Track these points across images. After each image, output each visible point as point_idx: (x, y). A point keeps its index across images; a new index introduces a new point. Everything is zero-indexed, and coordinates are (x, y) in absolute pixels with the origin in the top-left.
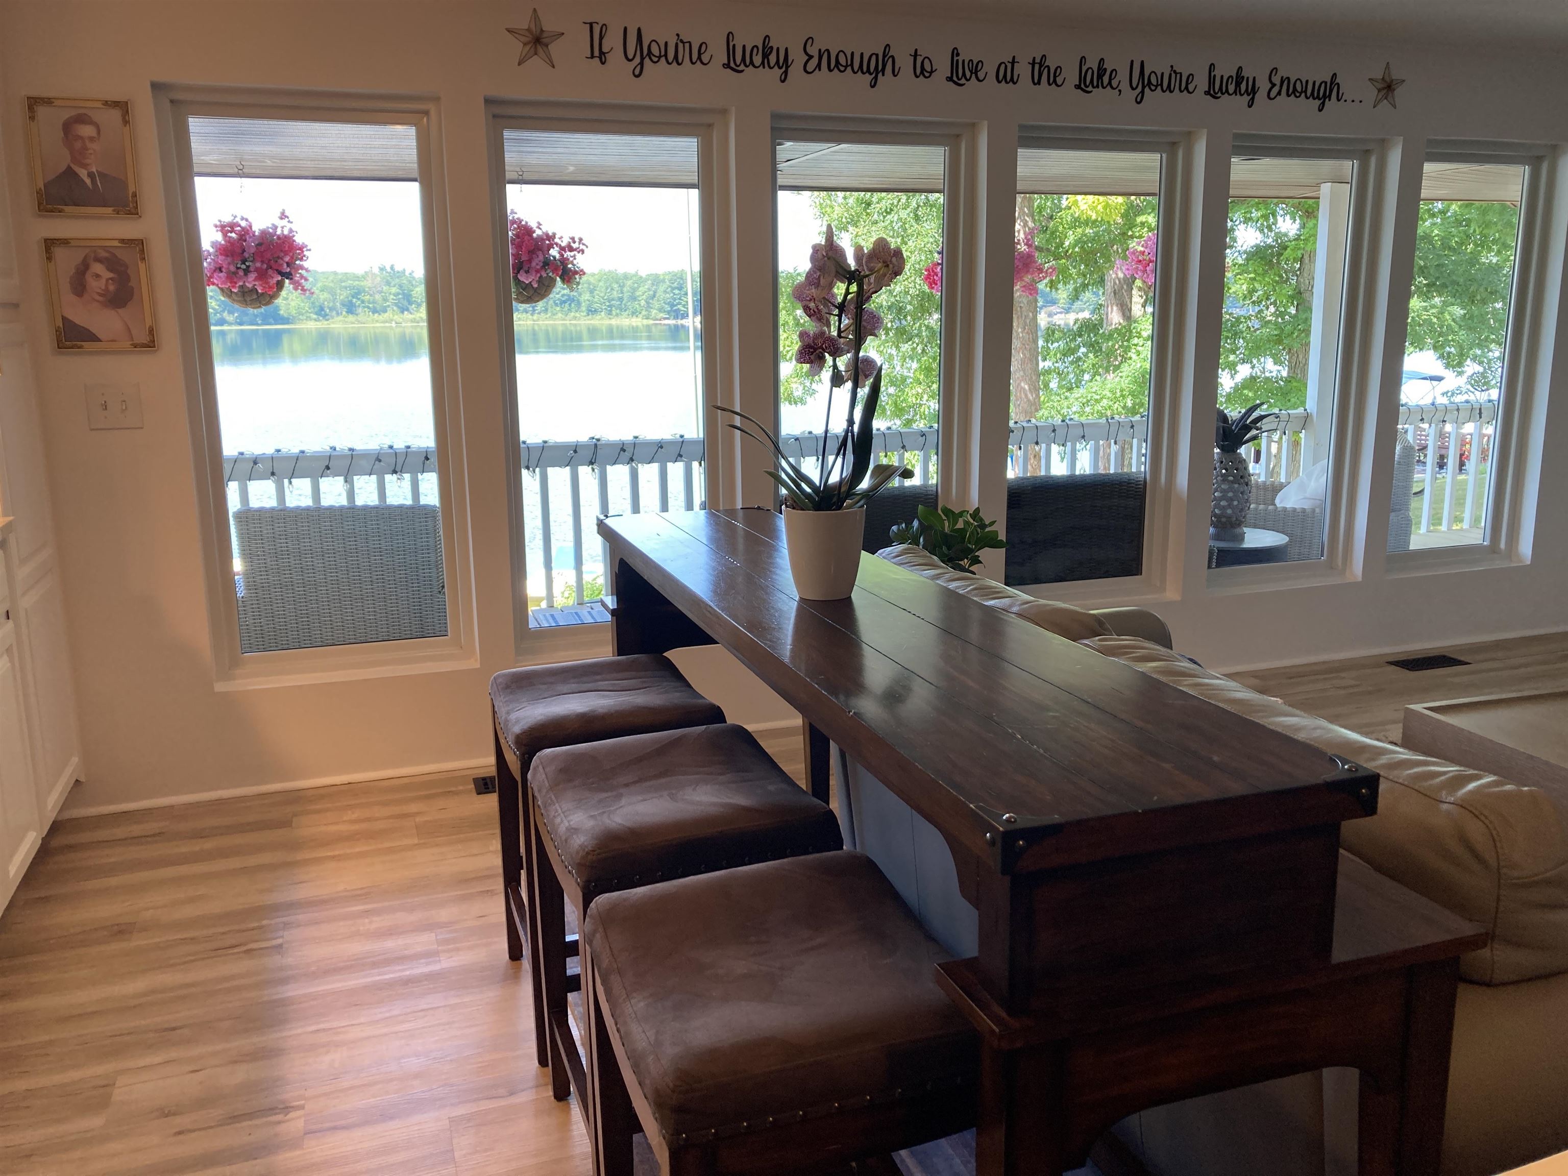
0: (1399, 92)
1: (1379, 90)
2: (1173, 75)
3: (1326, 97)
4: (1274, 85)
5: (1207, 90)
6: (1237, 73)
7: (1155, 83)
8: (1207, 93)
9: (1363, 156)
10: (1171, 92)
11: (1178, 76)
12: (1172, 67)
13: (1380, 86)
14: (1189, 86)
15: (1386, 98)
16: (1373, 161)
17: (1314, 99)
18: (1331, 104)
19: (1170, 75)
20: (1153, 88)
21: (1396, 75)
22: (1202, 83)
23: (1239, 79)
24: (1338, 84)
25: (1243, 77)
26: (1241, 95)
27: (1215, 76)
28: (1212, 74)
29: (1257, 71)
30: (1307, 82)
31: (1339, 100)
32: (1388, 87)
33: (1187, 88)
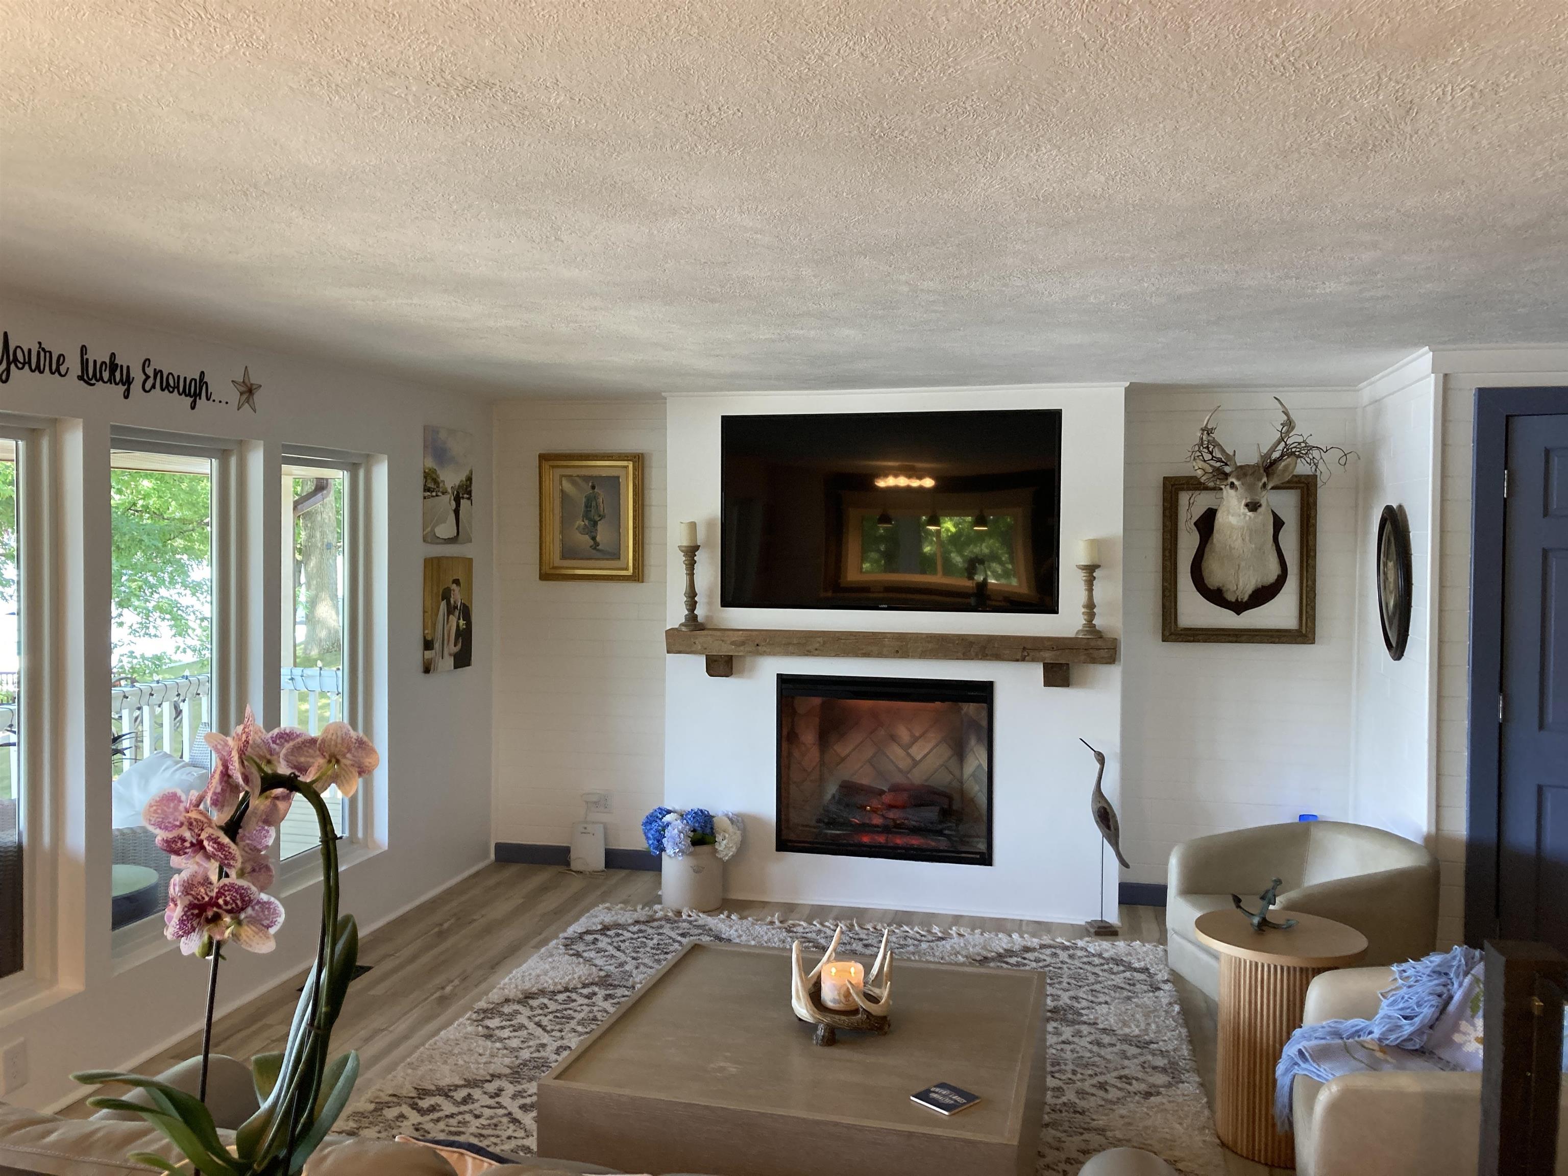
0: (258, 396)
1: (241, 394)
2: (42, 354)
3: (196, 395)
4: (148, 377)
5: (80, 374)
6: (111, 359)
7: (22, 361)
8: (81, 378)
9: (223, 455)
10: (41, 372)
11: (48, 354)
12: (40, 343)
13: (243, 389)
14: (61, 367)
15: (248, 402)
16: (233, 461)
17: (186, 396)
18: (202, 402)
19: (39, 353)
20: (20, 366)
21: (254, 380)
22: (73, 364)
23: (113, 367)
24: (206, 383)
25: (117, 365)
26: (117, 384)
27: (87, 360)
28: (85, 357)
29: (130, 360)
30: (179, 377)
31: (208, 399)
32: (248, 391)
33: (58, 370)
